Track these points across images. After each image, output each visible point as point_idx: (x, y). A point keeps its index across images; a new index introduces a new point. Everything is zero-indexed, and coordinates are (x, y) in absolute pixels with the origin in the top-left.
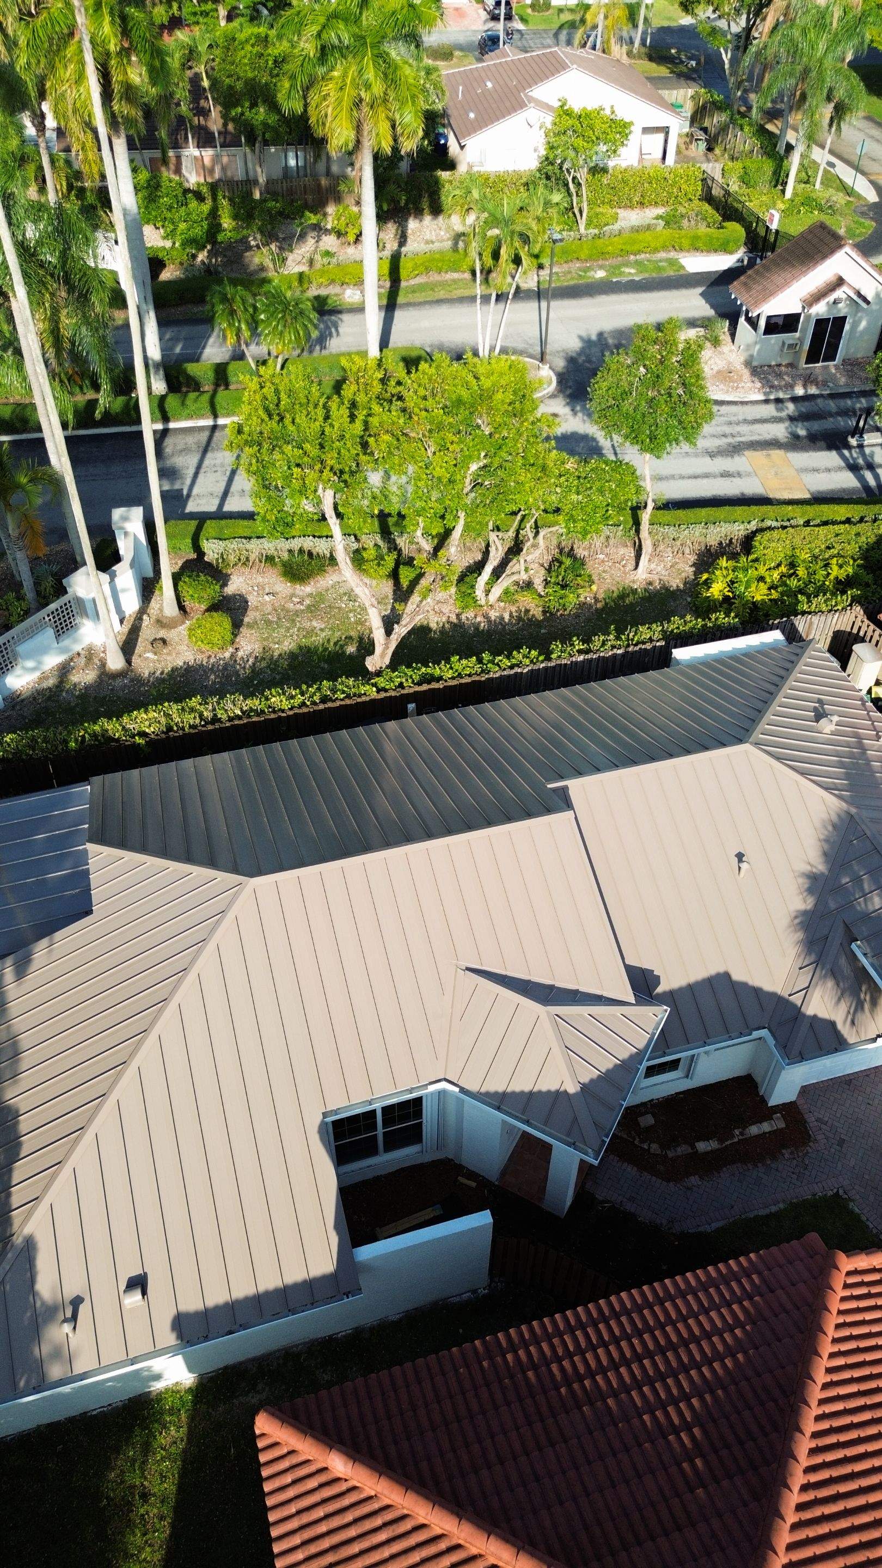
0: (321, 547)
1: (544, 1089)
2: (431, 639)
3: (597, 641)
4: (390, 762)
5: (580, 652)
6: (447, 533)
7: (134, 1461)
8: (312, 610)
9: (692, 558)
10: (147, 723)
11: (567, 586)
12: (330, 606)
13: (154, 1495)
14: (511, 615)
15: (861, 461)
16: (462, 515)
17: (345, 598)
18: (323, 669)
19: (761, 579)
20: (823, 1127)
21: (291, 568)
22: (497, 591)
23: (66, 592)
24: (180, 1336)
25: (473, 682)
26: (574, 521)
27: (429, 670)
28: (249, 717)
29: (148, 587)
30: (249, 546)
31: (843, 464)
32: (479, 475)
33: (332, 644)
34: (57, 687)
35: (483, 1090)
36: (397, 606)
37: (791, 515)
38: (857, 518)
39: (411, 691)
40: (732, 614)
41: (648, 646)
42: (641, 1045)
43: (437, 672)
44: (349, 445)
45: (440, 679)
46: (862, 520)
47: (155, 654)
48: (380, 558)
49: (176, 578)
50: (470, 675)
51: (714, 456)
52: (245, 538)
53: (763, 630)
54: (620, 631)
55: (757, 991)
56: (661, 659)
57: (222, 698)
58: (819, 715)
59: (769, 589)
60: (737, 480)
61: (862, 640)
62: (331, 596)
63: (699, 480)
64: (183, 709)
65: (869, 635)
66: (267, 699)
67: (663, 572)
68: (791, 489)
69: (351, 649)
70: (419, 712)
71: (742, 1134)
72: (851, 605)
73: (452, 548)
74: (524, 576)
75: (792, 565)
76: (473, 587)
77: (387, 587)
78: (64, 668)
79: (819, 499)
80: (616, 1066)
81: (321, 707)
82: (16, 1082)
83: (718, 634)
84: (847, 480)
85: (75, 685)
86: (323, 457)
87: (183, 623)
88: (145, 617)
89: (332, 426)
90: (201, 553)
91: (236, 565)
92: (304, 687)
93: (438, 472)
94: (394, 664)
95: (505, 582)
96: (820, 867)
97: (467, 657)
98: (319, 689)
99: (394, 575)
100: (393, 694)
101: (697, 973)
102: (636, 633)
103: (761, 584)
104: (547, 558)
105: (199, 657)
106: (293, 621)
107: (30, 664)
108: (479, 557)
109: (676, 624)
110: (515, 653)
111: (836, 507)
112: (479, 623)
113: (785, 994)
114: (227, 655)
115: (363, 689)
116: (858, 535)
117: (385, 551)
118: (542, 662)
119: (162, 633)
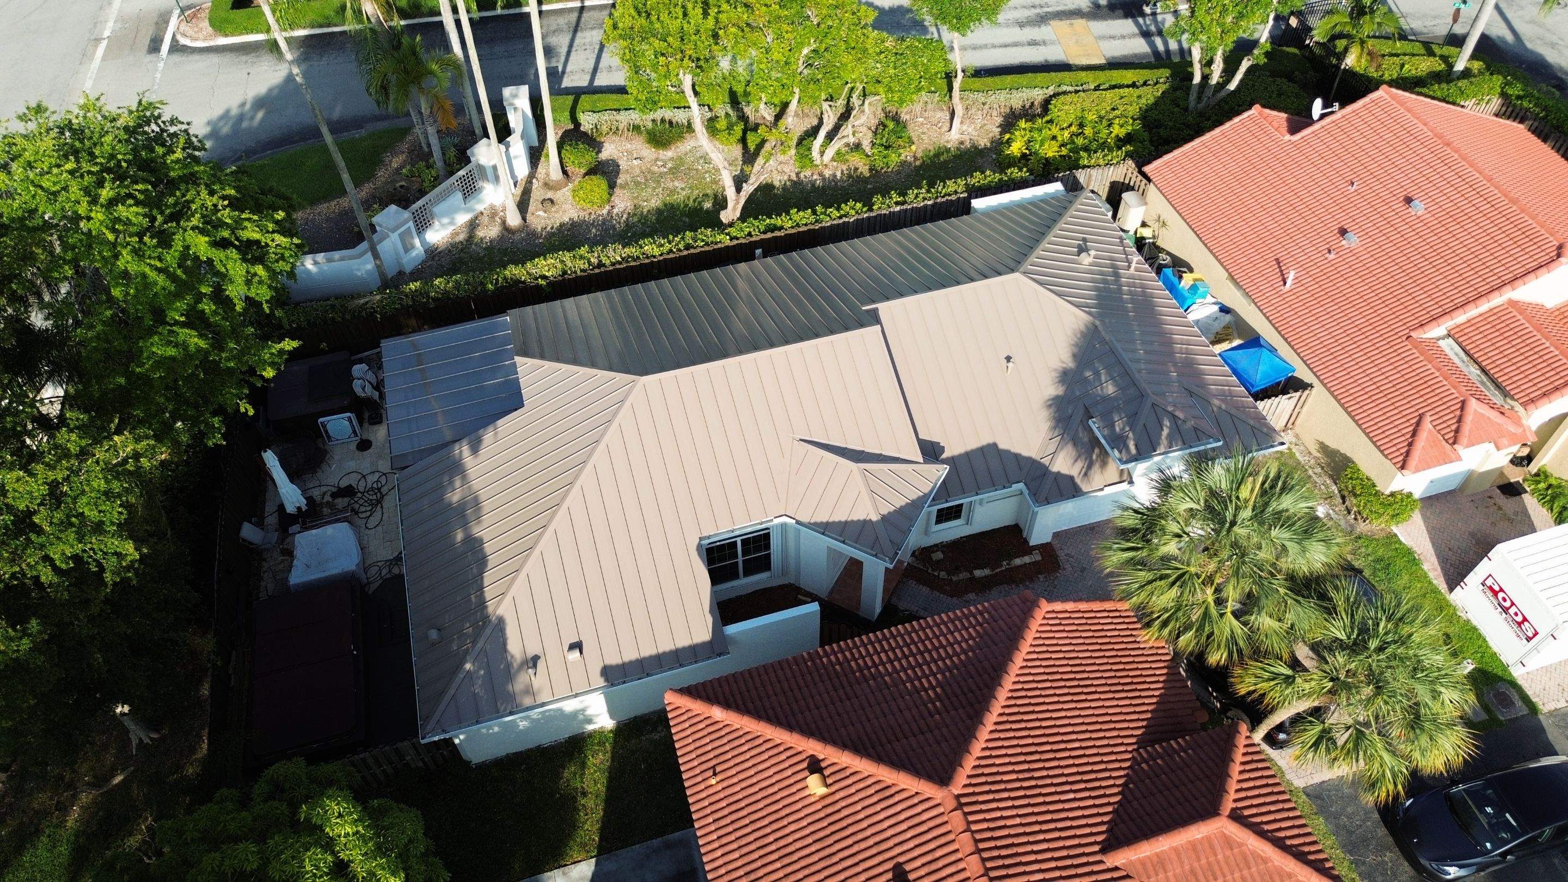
0: (680, 116)
1: (855, 519)
2: (775, 195)
3: (911, 194)
4: (743, 295)
5: (897, 203)
6: (785, 105)
7: (575, 774)
8: (674, 171)
9: (999, 120)
10: (546, 268)
11: (890, 146)
12: (688, 169)
13: (591, 793)
14: (842, 171)
15: (1153, 28)
16: (797, 90)
17: (702, 161)
18: (684, 222)
19: (1054, 138)
20: (1071, 559)
21: (655, 135)
22: (830, 152)
23: (469, 161)
24: (607, 680)
25: (809, 230)
26: (892, 92)
27: (772, 221)
28: (628, 262)
29: (535, 155)
30: (618, 117)
31: (1136, 30)
32: (810, 58)
33: (691, 201)
34: (467, 241)
35: (812, 521)
36: (745, 168)
37: (1085, 80)
38: (1141, 82)
39: (758, 238)
40: (1025, 169)
41: (954, 197)
42: (926, 490)
43: (779, 222)
44: (703, 38)
45: (781, 228)
46: (1145, 84)
47: (545, 212)
48: (730, 127)
49: (560, 146)
50: (806, 225)
51: (1023, 26)
52: (615, 110)
53: (1050, 182)
54: (931, 185)
55: (1017, 457)
56: (963, 208)
57: (605, 246)
58: (1082, 250)
59: (1060, 147)
60: (1042, 48)
61: (1132, 189)
62: (689, 159)
63: (1009, 49)
64: (574, 256)
65: (1137, 184)
66: (641, 247)
67: (974, 133)
68: (1089, 55)
69: (708, 205)
70: (765, 256)
71: (1008, 564)
72: (1124, 160)
73: (789, 120)
74: (852, 140)
75: (1081, 126)
76: (809, 149)
77: (737, 151)
78: (471, 225)
79: (1114, 64)
80: (907, 504)
81: (685, 253)
82: (479, 522)
83: (1012, 186)
84: (1139, 46)
85: (482, 239)
86: (683, 47)
87: (567, 185)
88: (534, 181)
89: (689, 23)
90: (577, 124)
91: (608, 133)
92: (671, 237)
93: (776, 56)
94: (743, 218)
95: (837, 145)
96: (1070, 364)
97: (806, 209)
98: (683, 238)
99: (743, 141)
100: (743, 241)
101: (972, 444)
102: (944, 187)
103: (1053, 142)
104: (874, 122)
105: (582, 214)
106: (658, 182)
107: (445, 220)
108: (815, 122)
109: (977, 179)
110: (843, 205)
111: (1124, 72)
112: (816, 180)
113: (1038, 458)
114: (605, 212)
115: (718, 238)
116: (1139, 97)
117: (734, 119)
118: (866, 212)
119: (550, 195)
